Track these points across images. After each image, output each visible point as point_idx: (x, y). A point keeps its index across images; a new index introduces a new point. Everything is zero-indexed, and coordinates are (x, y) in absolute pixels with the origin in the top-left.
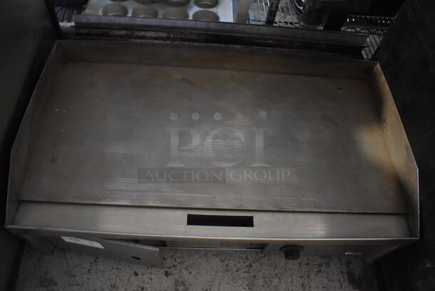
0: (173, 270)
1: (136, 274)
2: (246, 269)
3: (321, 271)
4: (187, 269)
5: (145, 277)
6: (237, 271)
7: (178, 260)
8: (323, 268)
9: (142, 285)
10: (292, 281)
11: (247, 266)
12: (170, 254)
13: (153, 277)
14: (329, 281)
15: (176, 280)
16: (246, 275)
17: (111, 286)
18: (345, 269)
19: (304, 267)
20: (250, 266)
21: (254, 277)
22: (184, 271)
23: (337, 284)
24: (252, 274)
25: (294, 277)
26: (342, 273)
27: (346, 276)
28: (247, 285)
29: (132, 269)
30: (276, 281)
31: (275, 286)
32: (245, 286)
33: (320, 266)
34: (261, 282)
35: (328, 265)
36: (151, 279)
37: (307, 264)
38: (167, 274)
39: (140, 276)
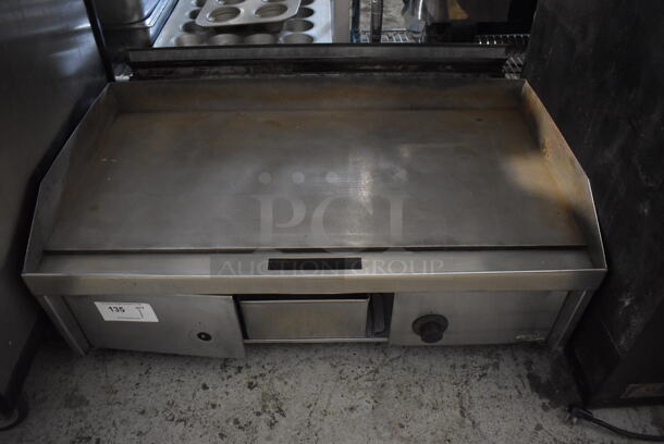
0: (259, 380)
1: (205, 387)
2: (371, 376)
3: (485, 375)
4: (280, 379)
5: (218, 391)
6: (356, 379)
7: (266, 367)
8: (489, 371)
9: (213, 401)
10: (442, 390)
11: (371, 372)
12: (257, 360)
13: (231, 390)
14: (500, 388)
15: (264, 394)
16: (370, 384)
17: (168, 404)
18: (524, 372)
19: (459, 371)
20: (377, 371)
21: (383, 386)
22: (276, 381)
23: (514, 393)
24: (379, 382)
25: (445, 384)
26: (520, 376)
27: (526, 381)
28: (373, 398)
29: (200, 380)
30: (416, 391)
31: (415, 397)
32: (368, 398)
33: (484, 368)
34: (394, 392)
35: (496, 366)
36: (227, 393)
37: (464, 367)
38: (251, 386)
39: (211, 390)
